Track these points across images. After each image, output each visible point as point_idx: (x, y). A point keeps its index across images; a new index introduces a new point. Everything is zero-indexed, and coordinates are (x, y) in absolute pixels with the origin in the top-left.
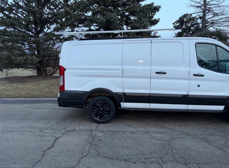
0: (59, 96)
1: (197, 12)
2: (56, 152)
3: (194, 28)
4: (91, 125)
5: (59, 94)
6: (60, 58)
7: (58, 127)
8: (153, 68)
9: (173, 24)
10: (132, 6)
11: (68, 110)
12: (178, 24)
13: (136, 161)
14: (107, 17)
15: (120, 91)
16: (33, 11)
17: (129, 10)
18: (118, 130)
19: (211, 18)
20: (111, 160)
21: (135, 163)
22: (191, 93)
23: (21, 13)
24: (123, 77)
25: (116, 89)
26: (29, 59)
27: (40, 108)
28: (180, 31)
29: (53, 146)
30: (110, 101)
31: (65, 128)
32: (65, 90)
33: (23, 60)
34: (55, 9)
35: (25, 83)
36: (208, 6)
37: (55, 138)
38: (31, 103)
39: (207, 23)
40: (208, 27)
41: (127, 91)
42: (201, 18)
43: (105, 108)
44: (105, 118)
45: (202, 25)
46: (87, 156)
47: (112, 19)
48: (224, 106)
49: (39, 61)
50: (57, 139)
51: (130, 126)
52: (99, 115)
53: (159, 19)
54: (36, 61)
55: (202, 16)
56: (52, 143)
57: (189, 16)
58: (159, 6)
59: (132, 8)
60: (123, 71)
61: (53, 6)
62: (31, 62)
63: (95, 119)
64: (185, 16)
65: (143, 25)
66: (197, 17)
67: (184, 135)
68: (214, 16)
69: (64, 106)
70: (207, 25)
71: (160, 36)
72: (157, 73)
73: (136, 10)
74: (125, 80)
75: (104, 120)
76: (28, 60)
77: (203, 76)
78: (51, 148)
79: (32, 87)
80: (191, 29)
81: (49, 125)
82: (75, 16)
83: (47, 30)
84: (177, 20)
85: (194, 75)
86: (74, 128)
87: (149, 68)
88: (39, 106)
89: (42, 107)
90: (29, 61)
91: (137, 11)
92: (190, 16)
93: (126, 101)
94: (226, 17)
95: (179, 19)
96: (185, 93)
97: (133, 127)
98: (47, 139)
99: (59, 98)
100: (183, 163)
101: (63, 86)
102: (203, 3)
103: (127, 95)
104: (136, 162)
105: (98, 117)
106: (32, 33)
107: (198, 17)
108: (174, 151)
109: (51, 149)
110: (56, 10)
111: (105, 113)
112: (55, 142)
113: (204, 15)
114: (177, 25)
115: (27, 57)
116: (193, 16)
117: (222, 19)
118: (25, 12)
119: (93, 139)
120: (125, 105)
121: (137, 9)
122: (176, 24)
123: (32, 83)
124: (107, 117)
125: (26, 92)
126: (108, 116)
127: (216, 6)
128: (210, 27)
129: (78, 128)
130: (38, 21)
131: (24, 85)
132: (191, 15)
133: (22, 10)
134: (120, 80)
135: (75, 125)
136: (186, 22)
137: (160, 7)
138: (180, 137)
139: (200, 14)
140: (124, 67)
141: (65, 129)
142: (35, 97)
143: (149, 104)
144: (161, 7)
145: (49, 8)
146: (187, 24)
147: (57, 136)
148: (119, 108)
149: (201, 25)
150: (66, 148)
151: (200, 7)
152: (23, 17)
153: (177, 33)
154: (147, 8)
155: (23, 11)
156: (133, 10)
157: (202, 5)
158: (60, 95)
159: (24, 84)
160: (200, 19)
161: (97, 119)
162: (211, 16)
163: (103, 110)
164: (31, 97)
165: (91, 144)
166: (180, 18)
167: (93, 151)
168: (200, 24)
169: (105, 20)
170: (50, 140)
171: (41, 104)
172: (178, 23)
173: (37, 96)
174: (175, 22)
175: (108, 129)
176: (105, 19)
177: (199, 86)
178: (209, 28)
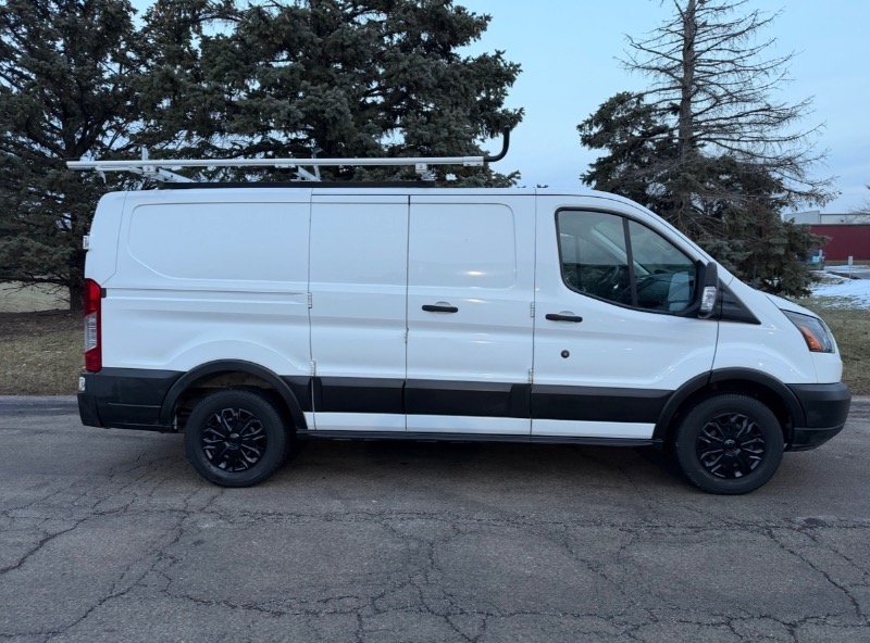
0: (82, 388)
1: (661, 86)
2: (23, 584)
3: (655, 144)
4: (195, 493)
5: (82, 380)
6: (87, 251)
7: (73, 497)
8: (415, 290)
9: (580, 127)
10: (407, 62)
11: (142, 438)
12: (596, 130)
13: (285, 610)
14: (311, 101)
15: (300, 369)
16: (49, 70)
17: (394, 78)
18: (280, 510)
19: (707, 109)
20: (203, 607)
21: (280, 614)
22: (542, 379)
23: (9, 74)
24: (310, 321)
25: (286, 365)
26: (28, 250)
27: (41, 432)
28: (605, 152)
29: (22, 561)
30: (267, 407)
31: (96, 501)
32: (104, 365)
33: (6, 250)
34: (143, 62)
35: (15, 337)
36: (699, 68)
37: (41, 537)
38: (13, 414)
39: (696, 129)
40: (699, 143)
41: (325, 371)
42: (674, 109)
43: (248, 430)
44: (246, 469)
45: (680, 135)
46: (126, 596)
47: (328, 110)
48: (653, 425)
49: (67, 257)
50: (49, 537)
51: (333, 495)
52: (227, 456)
53: (521, 109)
54: (55, 257)
55: (678, 102)
56: (22, 552)
57: (634, 100)
58: (516, 63)
59: (405, 70)
60: (310, 298)
61: (137, 51)
62: (35, 259)
63: (210, 473)
64: (621, 99)
65: (446, 134)
66: (661, 106)
67: (499, 523)
68: (714, 105)
69: (103, 425)
70: (695, 134)
71: (518, 173)
72: (426, 308)
73: (421, 79)
74: (319, 331)
75: (243, 474)
76: (25, 253)
77: (579, 320)
78: (14, 568)
79: (38, 355)
80: (645, 150)
81: (44, 492)
82: (197, 93)
83: (111, 139)
84: (593, 114)
85: (550, 317)
86: (129, 502)
87: (399, 290)
88: (42, 423)
89: (49, 427)
90: (29, 254)
91: (423, 83)
92: (638, 103)
93: (323, 407)
94: (758, 108)
95: (599, 112)
96: (521, 378)
97: (340, 498)
98: (11, 541)
99: (81, 396)
100: (441, 613)
101: (98, 351)
102: (680, 56)
103: (324, 383)
104: (284, 613)
105: (223, 465)
106: (55, 149)
107: (665, 105)
108: (433, 575)
109: (11, 572)
110: (147, 66)
111: (246, 450)
112: (37, 549)
113: (687, 100)
114: (592, 133)
115: (22, 241)
116: (649, 100)
117: (748, 114)
118: (25, 73)
119: (177, 540)
120: (319, 420)
121: (424, 76)
122: (591, 129)
123: (43, 339)
124: (251, 465)
125: (9, 373)
126: (259, 459)
127: (729, 67)
128: (706, 142)
129: (142, 502)
130: (75, 107)
131: (7, 345)
132: (640, 97)
133: (12, 63)
134: (302, 330)
135: (138, 493)
136: (624, 123)
137: (516, 68)
138: (485, 527)
139: (672, 96)
140: (316, 286)
141: (93, 508)
142: (36, 393)
143: (404, 416)
144: (521, 68)
145: (120, 58)
146: (629, 129)
147: (51, 531)
148: (300, 431)
149: (676, 133)
150: (64, 569)
151: (667, 71)
152: (15, 90)
153: (594, 162)
154: (468, 73)
155: (19, 69)
156: (409, 77)
157: (677, 63)
158: (86, 385)
159: (11, 341)
160: (675, 113)
161: (219, 470)
162: (707, 104)
163: (239, 441)
164: (23, 392)
165: (161, 554)
166: (603, 107)
167: (155, 578)
168: (672, 130)
169: (304, 112)
170: (20, 544)
171: (51, 418)
172: (597, 125)
173: (45, 388)
174: (588, 122)
175: (247, 507)
176: (304, 109)
177: (565, 354)
178: (703, 145)
